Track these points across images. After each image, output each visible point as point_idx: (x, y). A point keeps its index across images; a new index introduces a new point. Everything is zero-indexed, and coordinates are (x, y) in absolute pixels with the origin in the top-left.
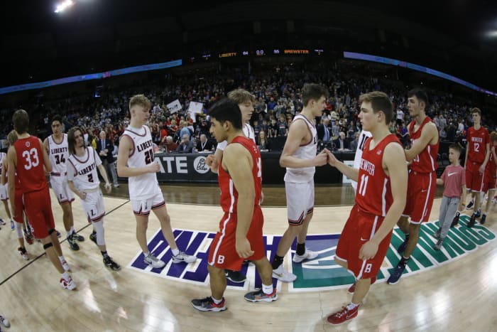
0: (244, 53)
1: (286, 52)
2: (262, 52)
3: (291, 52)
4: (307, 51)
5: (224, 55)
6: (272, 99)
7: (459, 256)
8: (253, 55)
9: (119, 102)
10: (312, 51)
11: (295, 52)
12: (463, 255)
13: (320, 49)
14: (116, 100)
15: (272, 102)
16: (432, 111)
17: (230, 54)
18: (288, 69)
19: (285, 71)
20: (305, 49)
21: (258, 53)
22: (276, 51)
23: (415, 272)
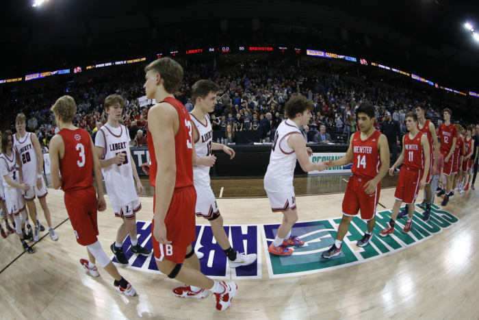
0: (210, 50)
1: (251, 49)
2: (228, 49)
3: (256, 49)
4: (271, 49)
5: (190, 52)
6: (236, 94)
7: (425, 238)
8: (218, 51)
9: (89, 96)
10: (276, 49)
11: (260, 49)
12: (429, 237)
13: (284, 47)
14: (86, 95)
15: (237, 97)
16: (392, 105)
17: (196, 51)
18: (252, 66)
19: (250, 67)
20: (269, 47)
21: (224, 49)
22: (241, 48)
23: (385, 254)
